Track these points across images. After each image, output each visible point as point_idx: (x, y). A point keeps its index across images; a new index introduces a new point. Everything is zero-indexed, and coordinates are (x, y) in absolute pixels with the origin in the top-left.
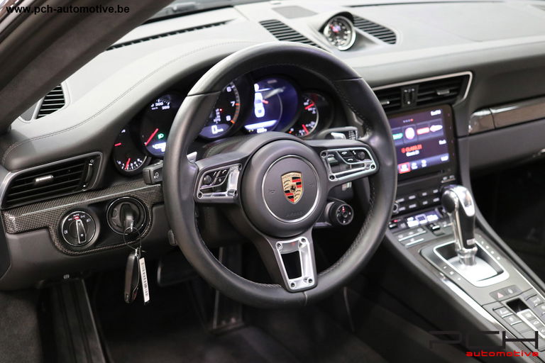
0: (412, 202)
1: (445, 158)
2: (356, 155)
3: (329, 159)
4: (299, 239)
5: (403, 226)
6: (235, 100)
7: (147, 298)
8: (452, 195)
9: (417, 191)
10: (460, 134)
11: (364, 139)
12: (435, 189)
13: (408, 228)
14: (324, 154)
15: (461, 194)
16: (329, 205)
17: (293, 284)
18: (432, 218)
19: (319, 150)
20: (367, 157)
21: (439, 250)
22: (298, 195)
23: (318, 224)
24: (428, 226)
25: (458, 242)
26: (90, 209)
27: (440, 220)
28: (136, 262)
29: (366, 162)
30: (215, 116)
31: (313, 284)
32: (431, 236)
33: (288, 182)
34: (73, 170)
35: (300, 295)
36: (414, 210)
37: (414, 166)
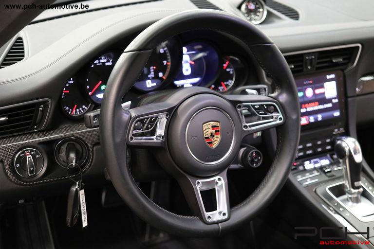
0: (309, 148)
1: (337, 114)
2: (267, 109)
3: (244, 111)
4: (216, 178)
5: (301, 168)
6: (166, 59)
7: (85, 224)
8: (344, 145)
9: (313, 140)
10: (349, 94)
11: (273, 95)
12: (328, 139)
13: (305, 171)
14: (240, 107)
15: (350, 144)
16: (242, 150)
17: (209, 217)
18: (325, 162)
19: (235, 104)
20: (276, 111)
21: (330, 189)
22: (216, 141)
23: (233, 166)
24: (322, 169)
25: (347, 183)
26: (39, 147)
27: (331, 164)
28: (77, 193)
29: (274, 115)
30: (149, 72)
31: (226, 217)
32: (324, 178)
33: (208, 130)
34: (25, 113)
35: (215, 226)
36: (310, 155)
37: (312, 119)
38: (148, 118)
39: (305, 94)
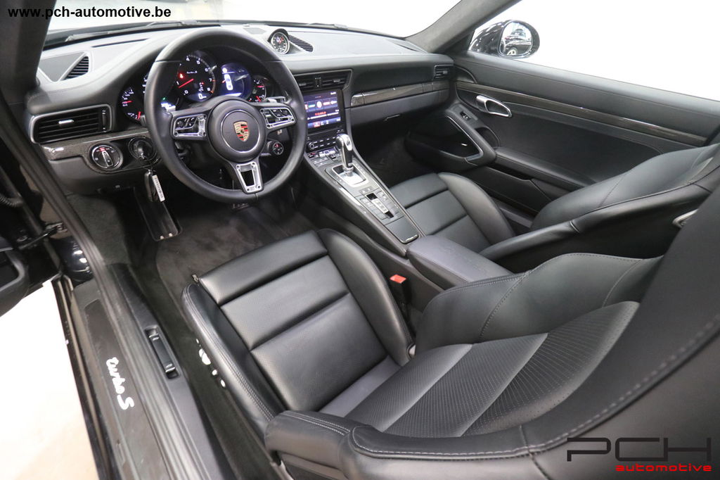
0: (322, 143)
1: (339, 120)
2: (283, 113)
3: (267, 116)
4: (251, 163)
5: (317, 156)
6: (211, 77)
7: (162, 199)
8: (341, 139)
9: (324, 137)
10: (346, 106)
11: (287, 103)
12: (333, 136)
13: (319, 157)
14: (262, 111)
15: (345, 139)
16: (269, 143)
17: (248, 190)
18: (332, 152)
19: (258, 108)
20: (289, 114)
21: (334, 169)
22: (246, 136)
23: (263, 155)
24: (330, 156)
25: (344, 165)
26: (111, 144)
27: (337, 153)
28: (150, 177)
29: (288, 117)
30: (199, 88)
31: (261, 188)
32: (331, 161)
33: (238, 128)
34: (90, 117)
35: (253, 195)
36: (322, 148)
37: (322, 123)
38: (187, 118)
39: (316, 106)
